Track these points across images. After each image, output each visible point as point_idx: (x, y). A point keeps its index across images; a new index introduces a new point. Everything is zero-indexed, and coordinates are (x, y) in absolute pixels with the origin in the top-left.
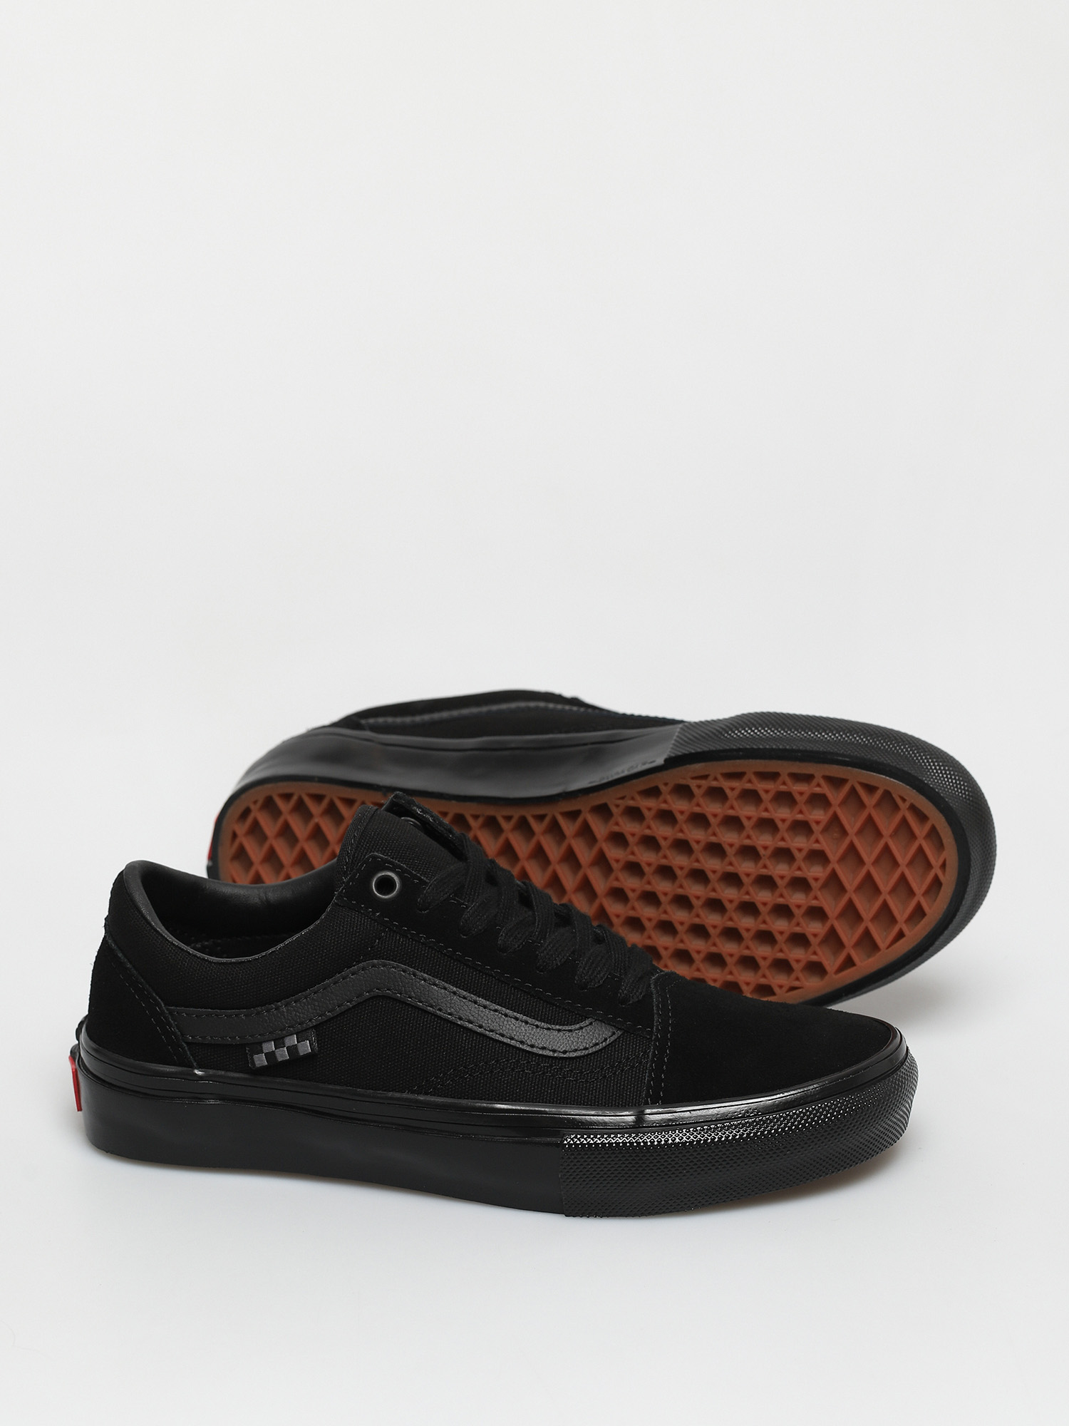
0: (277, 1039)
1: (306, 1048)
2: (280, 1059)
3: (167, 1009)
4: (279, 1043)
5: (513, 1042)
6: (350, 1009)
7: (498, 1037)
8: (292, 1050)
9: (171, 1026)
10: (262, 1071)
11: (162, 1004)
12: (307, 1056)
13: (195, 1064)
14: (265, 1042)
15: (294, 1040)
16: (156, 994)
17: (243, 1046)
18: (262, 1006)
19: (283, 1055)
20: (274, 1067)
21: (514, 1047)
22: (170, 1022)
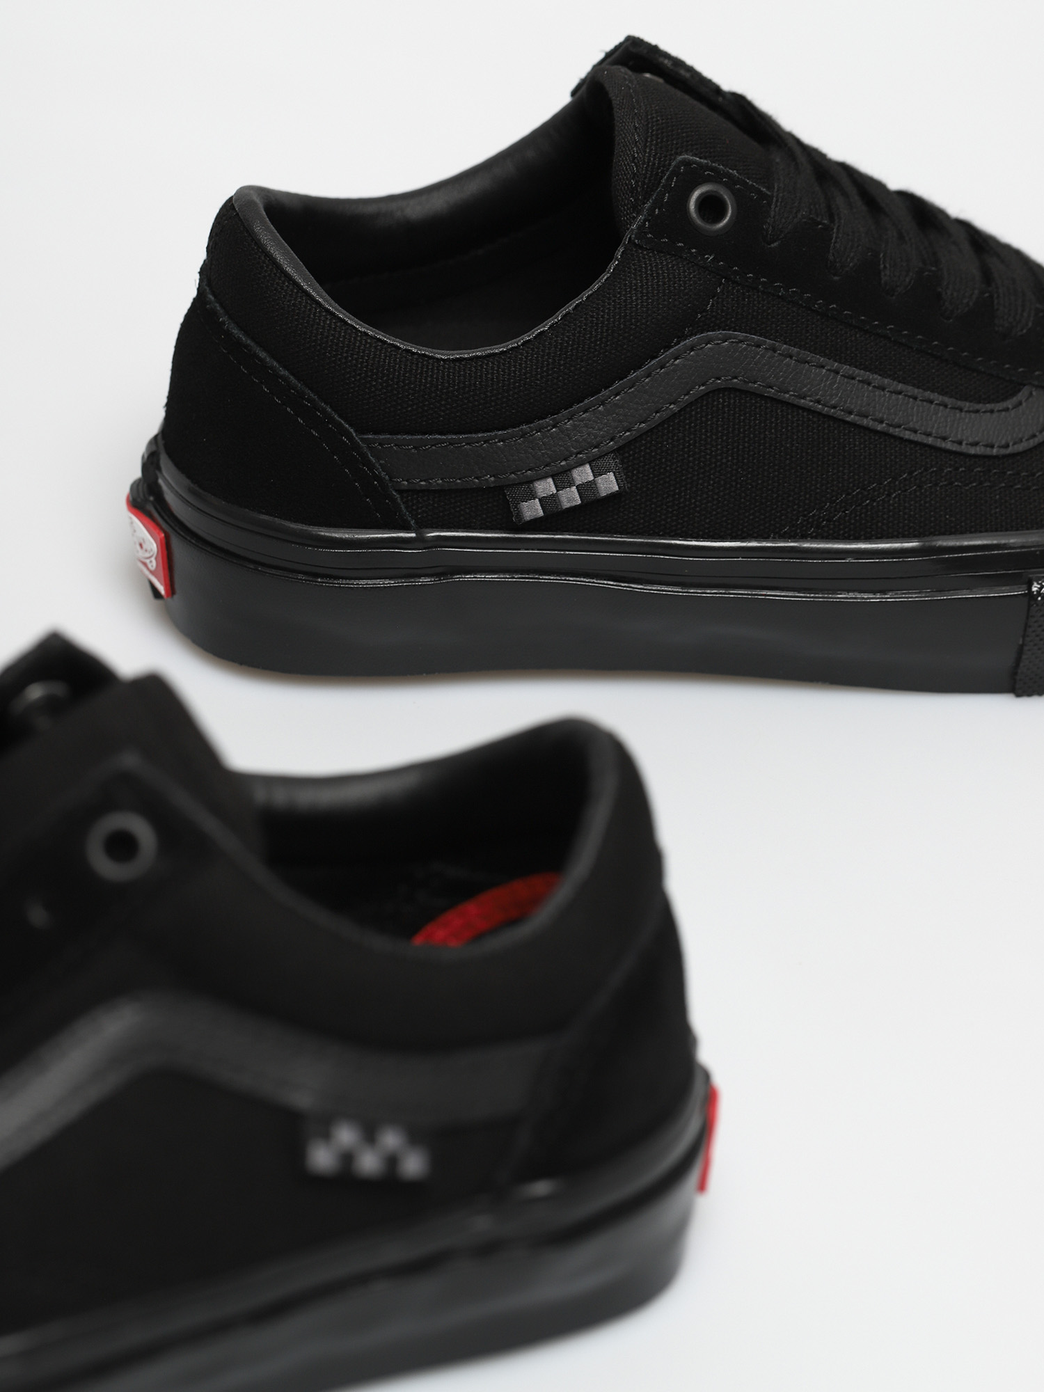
0: (557, 474)
1: (609, 484)
2: (566, 504)
3: (362, 440)
4: (563, 479)
5: (930, 440)
6: (674, 415)
7: (908, 435)
8: (583, 489)
9: (371, 467)
10: (536, 525)
11: (352, 430)
12: (612, 496)
13: (412, 522)
14: (538, 479)
15: (584, 474)
16: (340, 416)
17: (499, 490)
18: (528, 423)
19: (570, 497)
20: (555, 518)
21: (931, 447)
22: (370, 461)
